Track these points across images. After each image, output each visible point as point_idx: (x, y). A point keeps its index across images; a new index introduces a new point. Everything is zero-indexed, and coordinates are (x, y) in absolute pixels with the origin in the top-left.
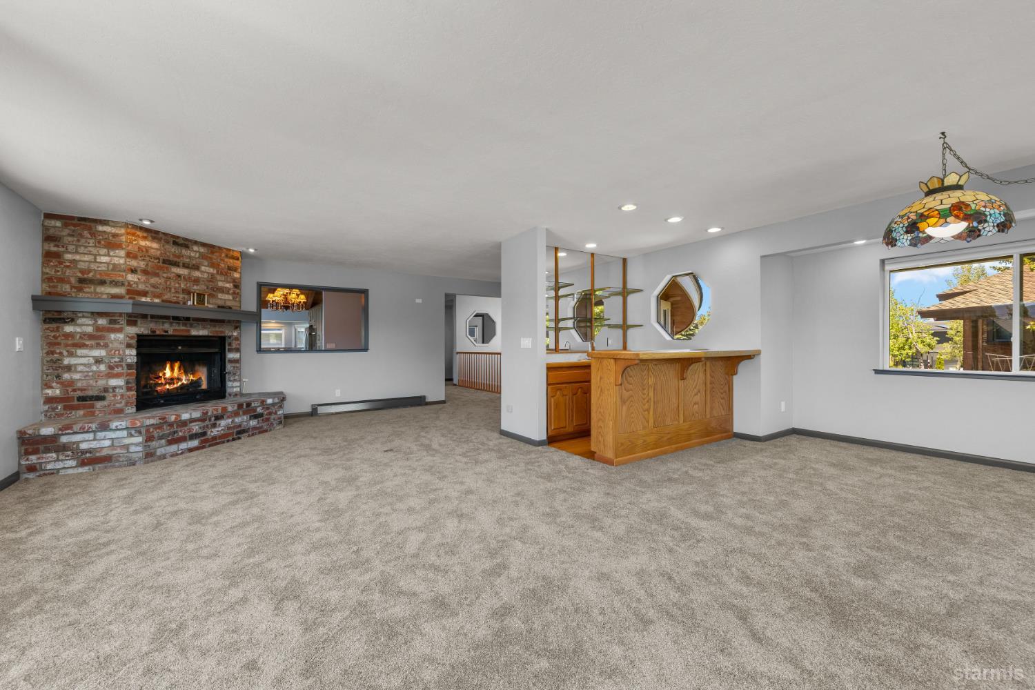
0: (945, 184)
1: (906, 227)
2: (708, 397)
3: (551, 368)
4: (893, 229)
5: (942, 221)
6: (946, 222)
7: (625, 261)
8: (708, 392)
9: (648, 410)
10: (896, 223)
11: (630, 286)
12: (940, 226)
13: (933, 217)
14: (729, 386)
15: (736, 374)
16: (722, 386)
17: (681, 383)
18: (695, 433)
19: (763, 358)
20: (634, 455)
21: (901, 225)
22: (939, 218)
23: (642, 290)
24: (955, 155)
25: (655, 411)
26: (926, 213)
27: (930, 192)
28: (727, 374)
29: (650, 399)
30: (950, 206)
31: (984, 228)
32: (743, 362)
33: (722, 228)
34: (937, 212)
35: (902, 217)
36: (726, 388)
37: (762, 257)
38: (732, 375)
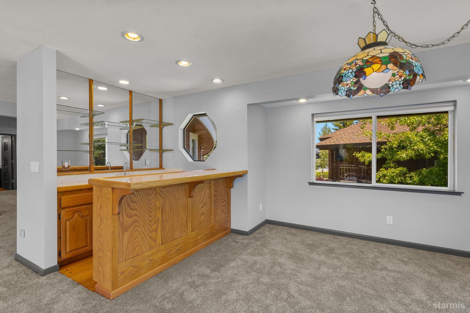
0: (378, 40)
1: (355, 72)
2: (213, 206)
3: (62, 193)
4: (344, 75)
5: (384, 67)
6: (387, 68)
7: (161, 101)
8: (213, 204)
9: (156, 231)
10: (345, 69)
11: (165, 120)
12: (383, 71)
13: (377, 63)
14: (228, 196)
15: (232, 187)
16: (223, 197)
17: (190, 200)
18: (201, 238)
19: (249, 176)
20: (139, 278)
21: (351, 71)
22: (382, 64)
23: (172, 124)
24: (381, 19)
25: (163, 229)
26: (370, 60)
27: (367, 47)
28: (227, 187)
29: (158, 219)
30: (388, 54)
31: (393, 86)
32: (237, 179)
33: (223, 81)
34: (379, 59)
35: (350, 64)
36: (226, 198)
37: (249, 105)
38: (230, 188)
